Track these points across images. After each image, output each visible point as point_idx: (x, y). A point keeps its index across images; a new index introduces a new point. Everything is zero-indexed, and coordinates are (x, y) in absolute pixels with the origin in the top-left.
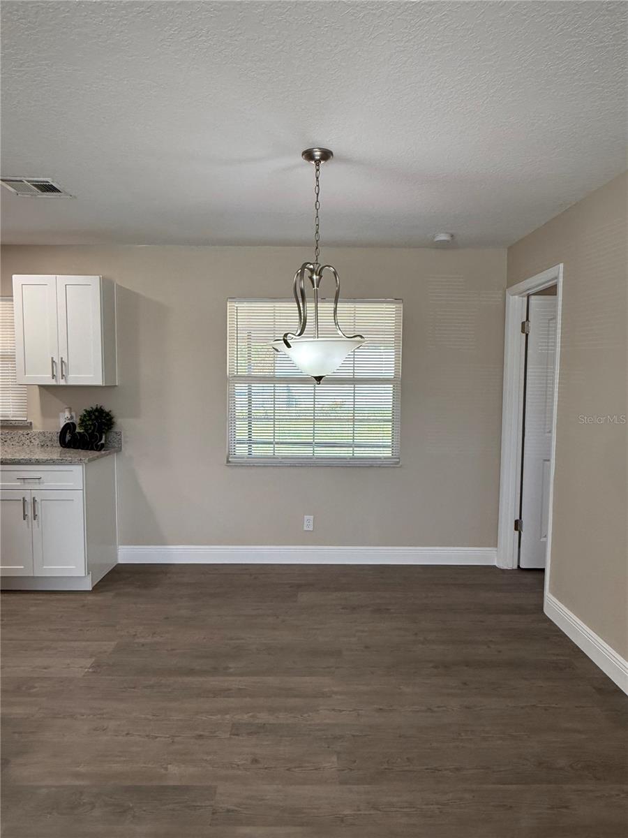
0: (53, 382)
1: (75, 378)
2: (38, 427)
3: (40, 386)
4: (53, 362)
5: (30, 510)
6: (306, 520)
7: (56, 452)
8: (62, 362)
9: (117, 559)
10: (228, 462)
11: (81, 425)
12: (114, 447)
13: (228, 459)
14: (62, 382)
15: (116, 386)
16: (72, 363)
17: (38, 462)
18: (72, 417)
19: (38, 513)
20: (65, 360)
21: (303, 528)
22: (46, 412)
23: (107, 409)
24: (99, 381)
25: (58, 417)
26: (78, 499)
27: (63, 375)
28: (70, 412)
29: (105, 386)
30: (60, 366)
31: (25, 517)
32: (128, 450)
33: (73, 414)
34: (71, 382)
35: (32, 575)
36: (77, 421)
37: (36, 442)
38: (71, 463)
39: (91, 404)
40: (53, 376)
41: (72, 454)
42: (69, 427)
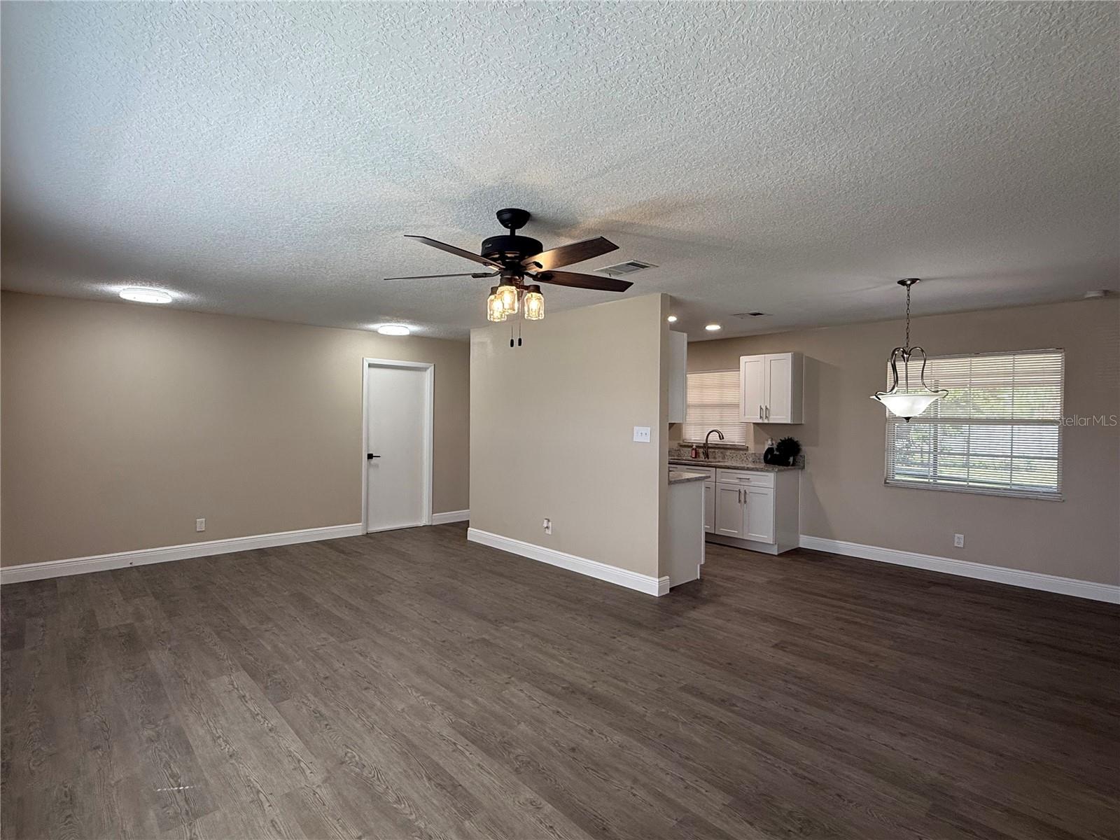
0: (760, 421)
1: (774, 419)
2: (752, 450)
3: (754, 423)
4: (761, 408)
5: (743, 497)
6: (956, 538)
7: (762, 465)
8: (766, 408)
9: (798, 544)
10: (886, 483)
11: (777, 450)
12: (798, 465)
13: (885, 481)
14: (766, 421)
15: (801, 424)
16: (772, 410)
17: (748, 469)
18: (773, 444)
19: (748, 500)
20: (768, 407)
21: (953, 544)
22: (757, 441)
23: (796, 440)
24: (789, 421)
25: (764, 444)
26: (771, 493)
27: (766, 417)
28: (772, 440)
29: (793, 424)
30: (765, 411)
31: (740, 501)
32: (808, 468)
33: (774, 442)
34: (771, 422)
35: (742, 538)
36: (775, 446)
37: (750, 459)
38: (767, 471)
39: (785, 436)
40: (761, 417)
41: (770, 467)
42: (770, 450)
